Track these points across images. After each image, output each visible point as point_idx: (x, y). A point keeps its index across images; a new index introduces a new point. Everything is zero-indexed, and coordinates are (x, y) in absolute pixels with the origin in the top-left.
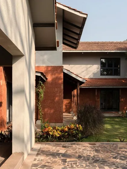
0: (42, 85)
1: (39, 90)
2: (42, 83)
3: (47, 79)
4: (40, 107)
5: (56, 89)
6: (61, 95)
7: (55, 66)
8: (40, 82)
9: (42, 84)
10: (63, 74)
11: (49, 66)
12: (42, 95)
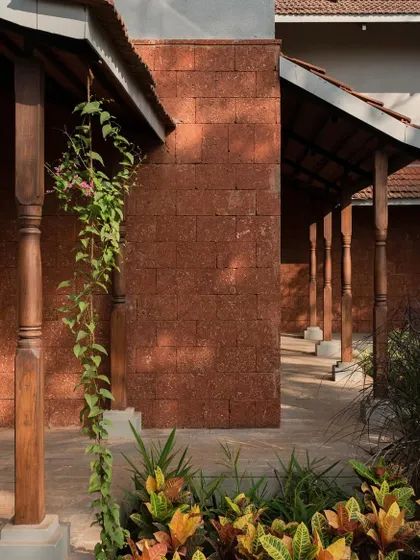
0: (111, 138)
1: (83, 184)
2: (105, 116)
3: (169, 127)
4: (83, 343)
5: (234, 200)
6: (268, 236)
7: (228, 43)
8: (91, 107)
9: (107, 130)
10: (276, 92)
11: (182, 43)
12: (112, 233)
